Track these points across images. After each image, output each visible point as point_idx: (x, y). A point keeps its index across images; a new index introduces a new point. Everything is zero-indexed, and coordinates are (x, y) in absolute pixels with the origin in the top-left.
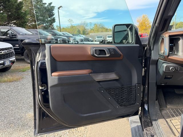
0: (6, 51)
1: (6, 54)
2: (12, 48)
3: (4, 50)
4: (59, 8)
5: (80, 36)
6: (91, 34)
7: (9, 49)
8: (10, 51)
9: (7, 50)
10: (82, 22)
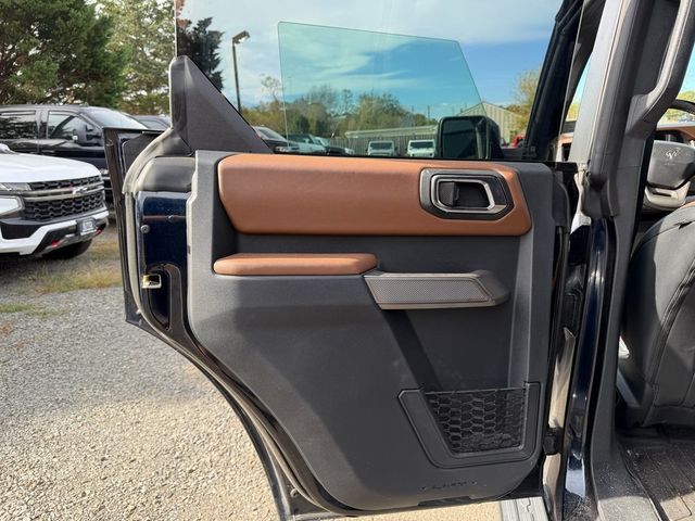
0: (84, 188)
1: (83, 198)
2: (99, 180)
3: (78, 185)
4: (236, 40)
5: (311, 142)
6: (348, 133)
7: (92, 182)
8: (95, 188)
9: (86, 183)
10: (314, 87)
